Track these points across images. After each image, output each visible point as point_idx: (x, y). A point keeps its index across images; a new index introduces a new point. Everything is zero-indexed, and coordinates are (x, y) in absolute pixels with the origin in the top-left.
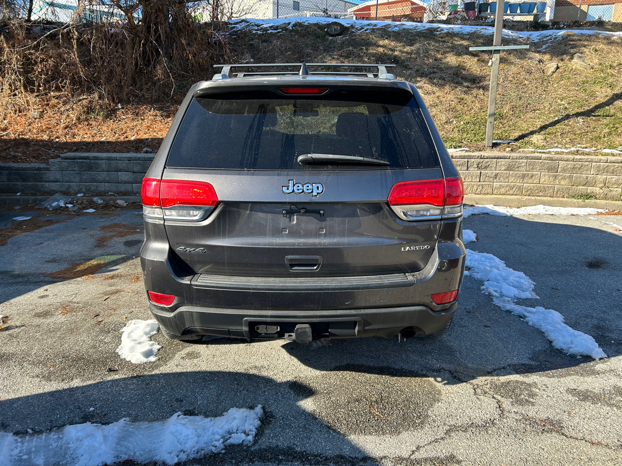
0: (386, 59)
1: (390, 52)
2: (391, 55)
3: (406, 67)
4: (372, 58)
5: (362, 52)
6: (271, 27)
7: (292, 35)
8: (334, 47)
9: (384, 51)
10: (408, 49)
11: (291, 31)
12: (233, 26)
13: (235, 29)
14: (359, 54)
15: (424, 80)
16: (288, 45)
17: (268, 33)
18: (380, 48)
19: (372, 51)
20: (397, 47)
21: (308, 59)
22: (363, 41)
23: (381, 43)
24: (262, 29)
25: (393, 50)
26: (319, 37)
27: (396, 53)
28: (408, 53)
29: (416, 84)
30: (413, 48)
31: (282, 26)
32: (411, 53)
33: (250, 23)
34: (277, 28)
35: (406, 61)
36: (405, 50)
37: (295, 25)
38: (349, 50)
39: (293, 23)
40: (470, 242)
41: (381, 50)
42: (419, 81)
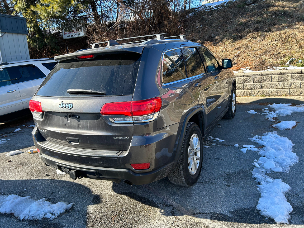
0: (278, 14)
1: (282, 9)
2: (282, 10)
3: (291, 17)
4: (269, 14)
5: (263, 12)
6: (215, 7)
7: (225, 9)
8: (248, 11)
9: (278, 9)
10: (294, 5)
11: (225, 7)
12: (197, 9)
13: (197, 11)
14: (262, 13)
15: (301, 23)
16: (222, 14)
17: (213, 10)
18: (276, 7)
19: (270, 10)
20: (287, 5)
21: (231, 21)
22: (266, 5)
23: (277, 4)
24: (211, 8)
25: (284, 7)
26: (241, 7)
27: (286, 9)
28: (294, 7)
29: (295, 26)
30: (298, 4)
31: (221, 5)
32: (296, 8)
33: (206, 6)
34: (218, 6)
35: (291, 13)
36: (292, 6)
37: (228, 3)
38: (256, 12)
39: (227, 2)
40: (286, 129)
41: (276, 8)
42: (297, 25)
